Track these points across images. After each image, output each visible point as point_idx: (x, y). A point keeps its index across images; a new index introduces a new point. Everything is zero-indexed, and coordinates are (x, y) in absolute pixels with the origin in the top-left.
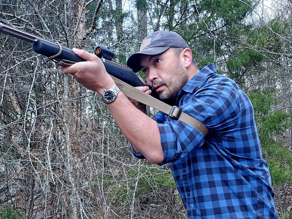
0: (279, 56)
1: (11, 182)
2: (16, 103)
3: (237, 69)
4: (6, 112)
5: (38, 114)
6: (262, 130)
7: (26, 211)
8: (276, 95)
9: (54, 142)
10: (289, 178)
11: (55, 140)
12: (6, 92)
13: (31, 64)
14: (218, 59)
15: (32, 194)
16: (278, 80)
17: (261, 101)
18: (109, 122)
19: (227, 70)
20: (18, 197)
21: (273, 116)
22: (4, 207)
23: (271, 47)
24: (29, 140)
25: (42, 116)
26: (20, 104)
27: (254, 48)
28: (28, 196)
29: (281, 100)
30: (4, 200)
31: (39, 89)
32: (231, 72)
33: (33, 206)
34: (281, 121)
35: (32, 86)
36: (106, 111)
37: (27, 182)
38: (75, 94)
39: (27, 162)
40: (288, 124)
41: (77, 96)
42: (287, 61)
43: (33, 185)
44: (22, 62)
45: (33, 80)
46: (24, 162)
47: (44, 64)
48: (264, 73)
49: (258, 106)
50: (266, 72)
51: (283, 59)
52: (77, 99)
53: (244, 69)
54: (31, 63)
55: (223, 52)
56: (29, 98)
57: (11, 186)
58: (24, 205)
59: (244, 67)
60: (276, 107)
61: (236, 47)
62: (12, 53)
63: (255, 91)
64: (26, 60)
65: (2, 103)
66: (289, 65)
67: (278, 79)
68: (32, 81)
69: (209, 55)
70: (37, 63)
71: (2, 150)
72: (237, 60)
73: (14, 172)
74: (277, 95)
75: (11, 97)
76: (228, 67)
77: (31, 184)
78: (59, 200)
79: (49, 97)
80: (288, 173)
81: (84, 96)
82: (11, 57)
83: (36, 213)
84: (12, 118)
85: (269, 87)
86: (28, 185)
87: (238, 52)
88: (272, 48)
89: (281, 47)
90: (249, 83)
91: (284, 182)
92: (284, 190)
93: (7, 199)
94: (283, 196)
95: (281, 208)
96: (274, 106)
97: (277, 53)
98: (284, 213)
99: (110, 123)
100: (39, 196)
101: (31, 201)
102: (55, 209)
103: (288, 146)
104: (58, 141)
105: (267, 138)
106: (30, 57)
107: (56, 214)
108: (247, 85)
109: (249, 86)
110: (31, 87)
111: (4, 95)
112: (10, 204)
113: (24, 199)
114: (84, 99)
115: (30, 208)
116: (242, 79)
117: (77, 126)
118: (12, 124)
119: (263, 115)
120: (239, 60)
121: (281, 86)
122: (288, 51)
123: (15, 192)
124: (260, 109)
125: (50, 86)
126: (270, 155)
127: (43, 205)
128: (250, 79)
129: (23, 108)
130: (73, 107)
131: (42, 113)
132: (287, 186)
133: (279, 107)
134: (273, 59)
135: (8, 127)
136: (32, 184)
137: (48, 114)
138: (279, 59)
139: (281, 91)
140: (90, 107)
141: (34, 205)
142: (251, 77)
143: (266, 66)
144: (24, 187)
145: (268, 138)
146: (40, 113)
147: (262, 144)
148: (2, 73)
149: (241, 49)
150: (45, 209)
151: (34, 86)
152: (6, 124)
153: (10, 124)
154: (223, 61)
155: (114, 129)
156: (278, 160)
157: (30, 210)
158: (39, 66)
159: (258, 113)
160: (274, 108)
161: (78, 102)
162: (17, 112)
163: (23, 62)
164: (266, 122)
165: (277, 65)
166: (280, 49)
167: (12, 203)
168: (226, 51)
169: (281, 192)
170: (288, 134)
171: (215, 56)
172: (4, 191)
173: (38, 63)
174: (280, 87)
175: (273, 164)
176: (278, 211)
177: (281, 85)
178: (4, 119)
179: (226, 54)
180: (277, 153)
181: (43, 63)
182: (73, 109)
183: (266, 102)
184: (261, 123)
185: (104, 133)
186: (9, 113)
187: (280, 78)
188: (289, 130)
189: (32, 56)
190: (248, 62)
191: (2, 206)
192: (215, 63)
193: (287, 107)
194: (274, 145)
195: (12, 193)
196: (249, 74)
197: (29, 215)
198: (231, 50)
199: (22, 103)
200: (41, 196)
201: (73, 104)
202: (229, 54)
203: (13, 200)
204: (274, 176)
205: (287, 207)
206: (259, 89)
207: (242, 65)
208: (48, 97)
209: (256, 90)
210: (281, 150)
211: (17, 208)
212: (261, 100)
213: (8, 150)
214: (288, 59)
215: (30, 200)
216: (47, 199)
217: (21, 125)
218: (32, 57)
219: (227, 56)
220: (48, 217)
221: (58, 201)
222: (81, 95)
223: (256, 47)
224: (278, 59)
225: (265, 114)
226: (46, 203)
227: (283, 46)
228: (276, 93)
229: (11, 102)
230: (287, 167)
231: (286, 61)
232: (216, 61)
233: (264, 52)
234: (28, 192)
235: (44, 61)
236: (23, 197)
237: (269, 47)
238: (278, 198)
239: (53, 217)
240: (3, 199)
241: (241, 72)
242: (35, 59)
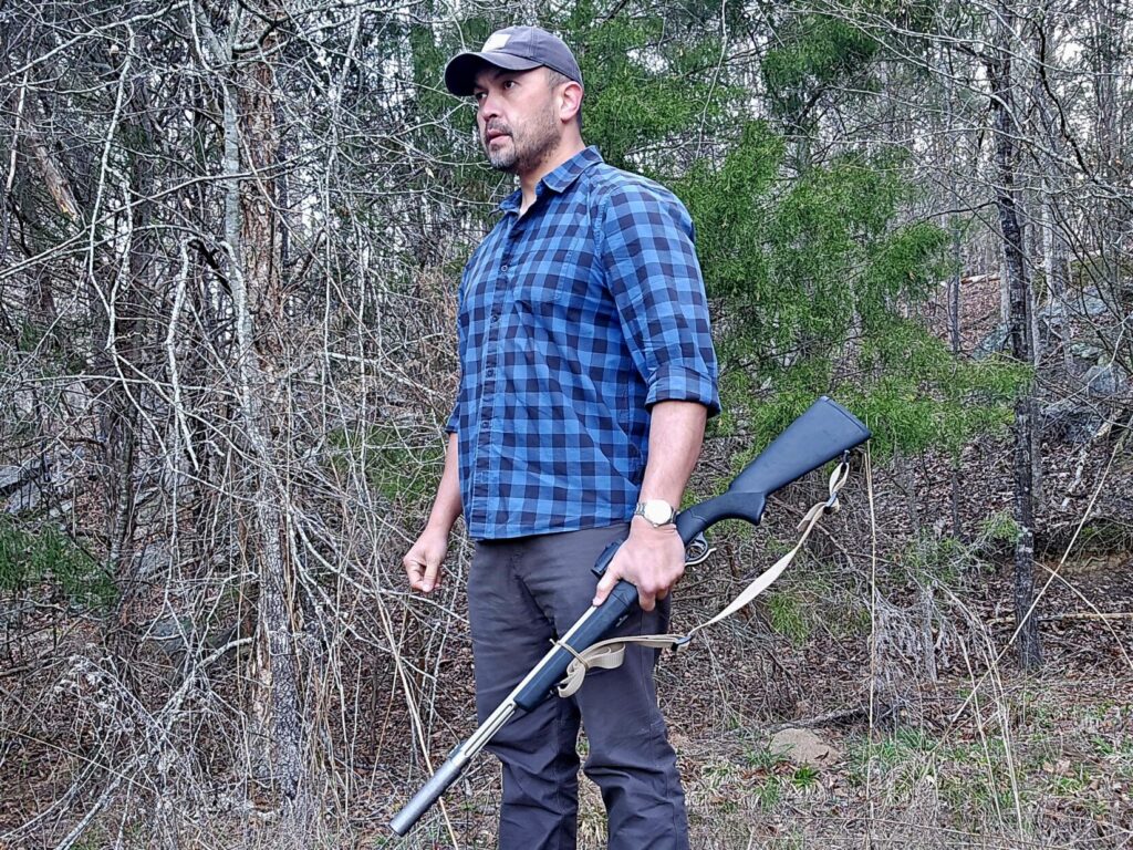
0: (927, 44)
1: (57, 448)
2: (60, 182)
3: (796, 83)
4: (27, 214)
5: (138, 221)
6: (867, 283)
7: (110, 545)
8: (912, 172)
9: (194, 319)
10: (943, 435)
11: (197, 311)
12: (24, 146)
13: (110, 47)
14: (735, 47)
15: (129, 487)
16: (920, 123)
17: (865, 189)
18: (382, 253)
19: (763, 84)
20: (84, 499)
21: (900, 237)
22: (36, 532)
23: (904, 11)
24: (111, 310)
25: (153, 229)
26: (76, 188)
27: (850, 15)
28: (115, 495)
29: (927, 187)
30: (35, 508)
31: (138, 137)
32: (776, 94)
33: (134, 529)
34: (924, 253)
35: (113, 126)
36: (370, 216)
37: (109, 450)
38: (261, 154)
39: (107, 382)
40: (946, 264)
41: (269, 162)
42: (950, 63)
43: (132, 461)
44: (74, 40)
45: (115, 102)
46: (97, 383)
47: (153, 49)
48: (878, 101)
49: (856, 205)
50: (884, 95)
51: (937, 56)
52: (270, 172)
53: (817, 83)
54: (110, 44)
55: (752, 28)
56: (105, 166)
57: (58, 464)
58: (104, 524)
59: (817, 77)
60: (912, 210)
61: (791, 9)
62: (38, 7)
63: (849, 156)
64: (91, 33)
65: (13, 184)
66: (957, 76)
67: (922, 119)
68: (114, 108)
69: (707, 33)
70: (128, 44)
71: (21, 345)
72: (794, 51)
73: (67, 417)
74: (916, 172)
75: (44, 163)
76: (766, 77)
77: (122, 455)
78: (220, 507)
79: (173, 164)
80: (940, 417)
81: (292, 162)
82: (36, 22)
83: (143, 549)
84: (48, 235)
85: (892, 145)
86: (113, 458)
87: (798, 25)
88: (904, 15)
89: (933, 13)
90: (830, 130)
91: (928, 445)
92: (925, 469)
93: (45, 506)
94: (921, 487)
95: (914, 523)
96: (905, 208)
97: (920, 35)
98: (922, 540)
99: (384, 256)
100: (151, 495)
101: (126, 513)
102: (208, 536)
103: (944, 336)
104: (208, 312)
105: (880, 307)
106: (105, 24)
107: (211, 553)
108: (825, 138)
109: (831, 140)
110: (111, 130)
111: (18, 156)
112: (55, 522)
113: (102, 506)
114: (291, 173)
115: (125, 534)
116: (808, 115)
117: (271, 264)
118: (48, 254)
119: (869, 235)
120: (800, 55)
121: (930, 143)
122: (954, 29)
123: (72, 482)
124: (863, 215)
125: (176, 125)
126: (886, 361)
127: (166, 523)
128: (834, 119)
129: (85, 203)
130: (256, 198)
131: (152, 218)
132: (935, 457)
133: (919, 209)
134: (908, 54)
135: (37, 265)
136: (127, 456)
137: (173, 224)
138: (925, 53)
139: (928, 159)
140: (313, 200)
141: (135, 526)
142: (838, 111)
143: (884, 78)
144: (100, 467)
145: (883, 308)
146: (144, 219)
147: (864, 329)
148: (7, 76)
149: (809, 19)
150: (174, 536)
151: (123, 126)
152: (29, 254)
153: (45, 256)
154: (752, 55)
155: (396, 277)
156: (910, 378)
157: (123, 540)
158: (135, 58)
159: (857, 227)
160: (905, 215)
161: (273, 183)
162: (67, 213)
163: (78, 41)
164: (879, 256)
165: (920, 75)
166: (930, 21)
167: (63, 518)
168: (759, 21)
169: (916, 475)
170: (946, 296)
171: (725, 38)
172: (33, 479)
173: (132, 45)
174: (926, 147)
175: (896, 390)
176: (907, 534)
177: (930, 138)
178: (22, 238)
179: (761, 33)
180: (907, 356)
181: (149, 46)
182: (255, 204)
183: (880, 194)
184: (863, 260)
185: (363, 288)
186: (37, 217)
187: (926, 117)
188: (949, 285)
189: (110, 22)
190: (828, 61)
191: (29, 529)
192: (725, 60)
193: (946, 210)
194: (899, 332)
195: (62, 487)
196: (831, 100)
197: (121, 556)
198: (776, 18)
199: (82, 186)
200: (160, 496)
201: (254, 188)
202: (771, 34)
203: (66, 506)
204: (896, 426)
205: (934, 522)
206: (862, 151)
207: (810, 70)
208: (169, 164)
209: (852, 153)
210: (921, 345)
211: (80, 534)
212: (867, 186)
213: (38, 341)
214: (954, 53)
215: (123, 507)
216: (177, 504)
217: (80, 258)
218: (112, 25)
219: (762, 40)
220: (185, 563)
221: (217, 511)
222: (283, 159)
223: (857, 11)
224: (922, 54)
225: (876, 232)
226: (174, 518)
227: (939, 11)
228: (911, 165)
229: (43, 180)
230: (939, 399)
231: (948, 60)
232: (729, 55)
233: (880, 28)
234: (113, 482)
235: (153, 39)
236: (100, 499)
237: (896, 11)
238: (906, 495)
239: (202, 562)
240: (32, 505)
241: (805, 95)
242: (123, 33)
